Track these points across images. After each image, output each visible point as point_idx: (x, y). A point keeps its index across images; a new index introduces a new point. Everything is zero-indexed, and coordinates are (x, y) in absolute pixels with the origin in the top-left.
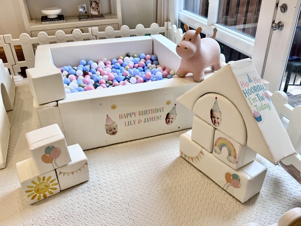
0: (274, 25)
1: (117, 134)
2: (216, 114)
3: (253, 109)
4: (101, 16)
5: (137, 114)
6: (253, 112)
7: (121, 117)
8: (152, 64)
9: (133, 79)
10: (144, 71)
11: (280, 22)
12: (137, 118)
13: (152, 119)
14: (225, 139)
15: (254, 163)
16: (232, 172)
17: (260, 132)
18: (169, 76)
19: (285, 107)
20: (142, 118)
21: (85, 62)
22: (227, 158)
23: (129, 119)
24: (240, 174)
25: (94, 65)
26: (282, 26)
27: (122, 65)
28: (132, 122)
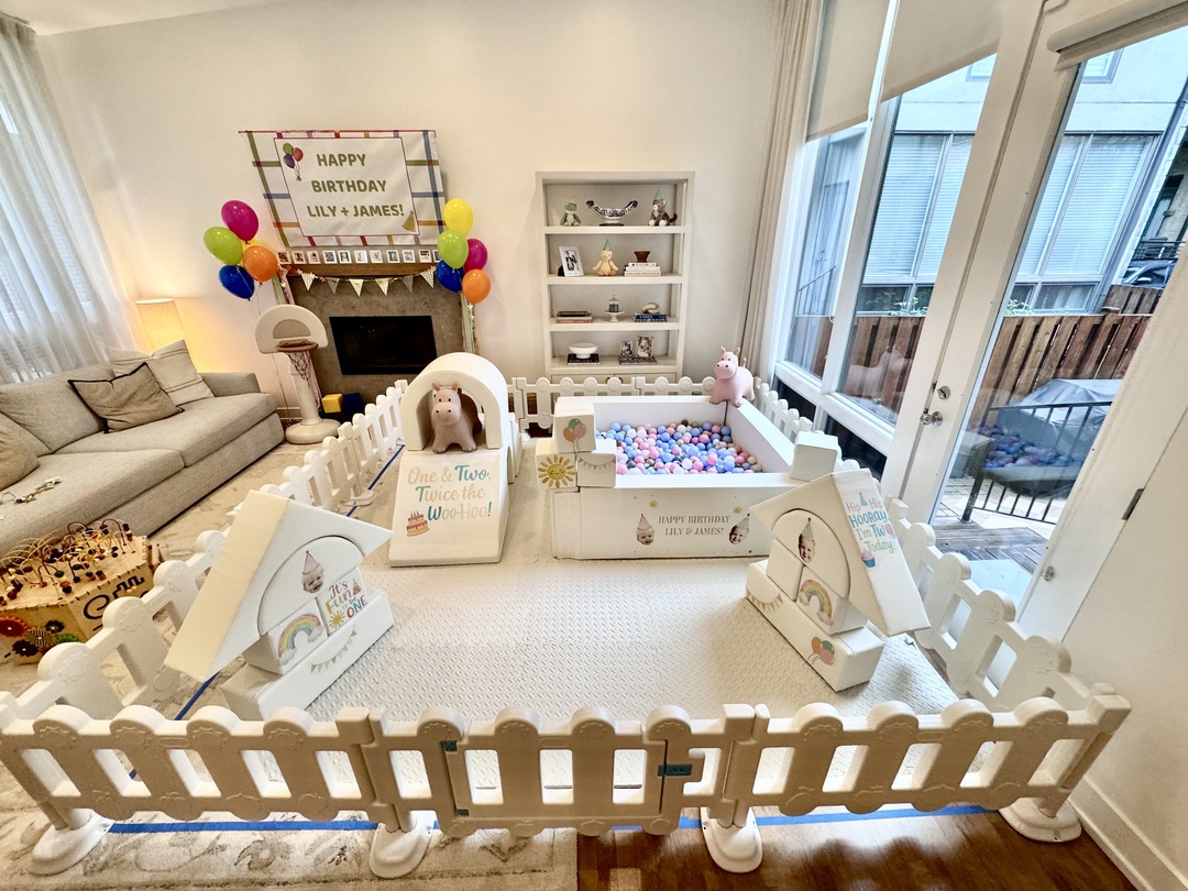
0: (925, 416)
1: (652, 544)
2: (807, 544)
3: (863, 547)
4: (651, 359)
5: (686, 520)
6: (862, 551)
7: (661, 520)
8: (721, 440)
9: (687, 463)
10: (706, 450)
11: (936, 413)
12: (686, 525)
13: (708, 531)
14: (817, 584)
15: (863, 631)
16: (824, 637)
17: (870, 583)
18: (745, 465)
19: (930, 552)
20: (694, 526)
21: (619, 427)
22: (818, 614)
23: (673, 525)
24: (836, 643)
25: (632, 432)
26: (940, 419)
27: (672, 437)
28: (678, 531)
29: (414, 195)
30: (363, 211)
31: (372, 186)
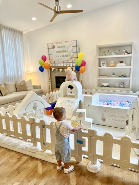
4: (124, 87)
12: (114, 118)
23: (110, 117)
29: (73, 52)
30: (64, 56)
31: (66, 51)
